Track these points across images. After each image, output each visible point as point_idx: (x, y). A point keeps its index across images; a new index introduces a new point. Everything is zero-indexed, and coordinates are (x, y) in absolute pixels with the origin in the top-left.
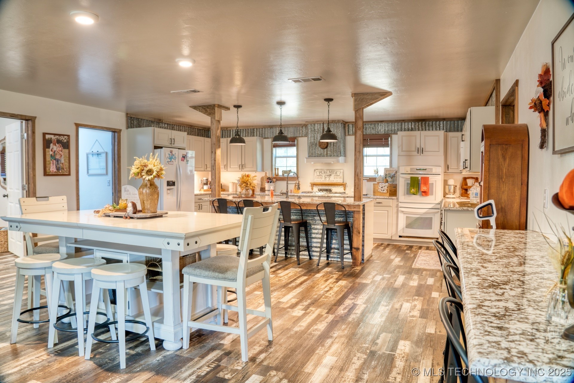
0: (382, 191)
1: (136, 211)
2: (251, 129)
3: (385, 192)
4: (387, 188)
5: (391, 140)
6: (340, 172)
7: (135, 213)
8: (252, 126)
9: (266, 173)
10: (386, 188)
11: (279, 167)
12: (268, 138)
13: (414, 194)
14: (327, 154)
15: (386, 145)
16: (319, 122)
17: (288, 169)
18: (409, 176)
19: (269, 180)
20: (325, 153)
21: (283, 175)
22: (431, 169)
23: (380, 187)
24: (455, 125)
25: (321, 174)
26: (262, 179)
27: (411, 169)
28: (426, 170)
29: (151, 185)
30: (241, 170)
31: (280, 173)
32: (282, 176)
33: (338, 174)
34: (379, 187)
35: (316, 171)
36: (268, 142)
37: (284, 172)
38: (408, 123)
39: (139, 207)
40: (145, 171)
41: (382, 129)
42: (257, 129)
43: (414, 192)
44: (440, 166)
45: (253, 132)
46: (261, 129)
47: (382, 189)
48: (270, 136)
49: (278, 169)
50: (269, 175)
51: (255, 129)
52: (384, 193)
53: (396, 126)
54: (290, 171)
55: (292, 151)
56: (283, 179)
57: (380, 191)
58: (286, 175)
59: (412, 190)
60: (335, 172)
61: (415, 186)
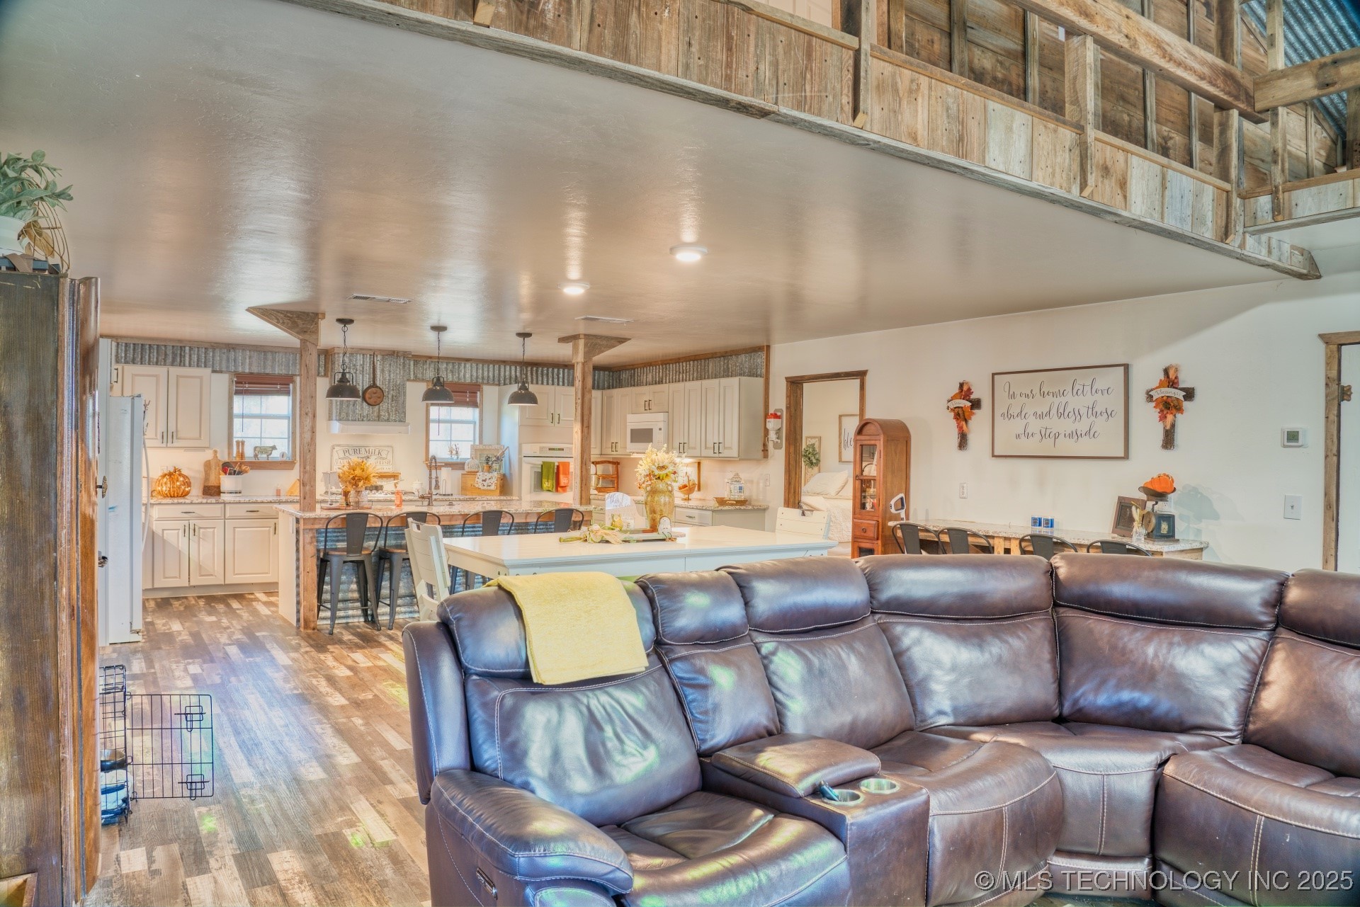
0: (485, 487)
3: (493, 487)
4: (496, 482)
5: (482, 396)
8: (180, 341)
9: (216, 452)
10: (494, 480)
11: (244, 439)
12: (221, 372)
13: (549, 491)
14: (379, 416)
15: (474, 404)
16: (364, 352)
17: (269, 443)
18: (539, 461)
19: (227, 468)
20: (376, 414)
21: (256, 456)
22: (567, 449)
23: (480, 481)
25: (347, 454)
26: (207, 465)
27: (541, 449)
28: (562, 450)
30: (164, 445)
31: (249, 453)
32: (253, 460)
33: (384, 456)
34: (478, 480)
35: (337, 448)
36: (221, 383)
42: (191, 349)
43: (548, 487)
45: (181, 355)
46: (203, 350)
47: (485, 483)
48: (228, 367)
49: (243, 443)
50: (224, 457)
51: (187, 348)
52: (490, 490)
53: (490, 372)
54: (274, 448)
55: (280, 404)
56: (257, 465)
57: (481, 487)
58: (263, 457)
59: (546, 485)
60: (377, 452)
61: (550, 477)
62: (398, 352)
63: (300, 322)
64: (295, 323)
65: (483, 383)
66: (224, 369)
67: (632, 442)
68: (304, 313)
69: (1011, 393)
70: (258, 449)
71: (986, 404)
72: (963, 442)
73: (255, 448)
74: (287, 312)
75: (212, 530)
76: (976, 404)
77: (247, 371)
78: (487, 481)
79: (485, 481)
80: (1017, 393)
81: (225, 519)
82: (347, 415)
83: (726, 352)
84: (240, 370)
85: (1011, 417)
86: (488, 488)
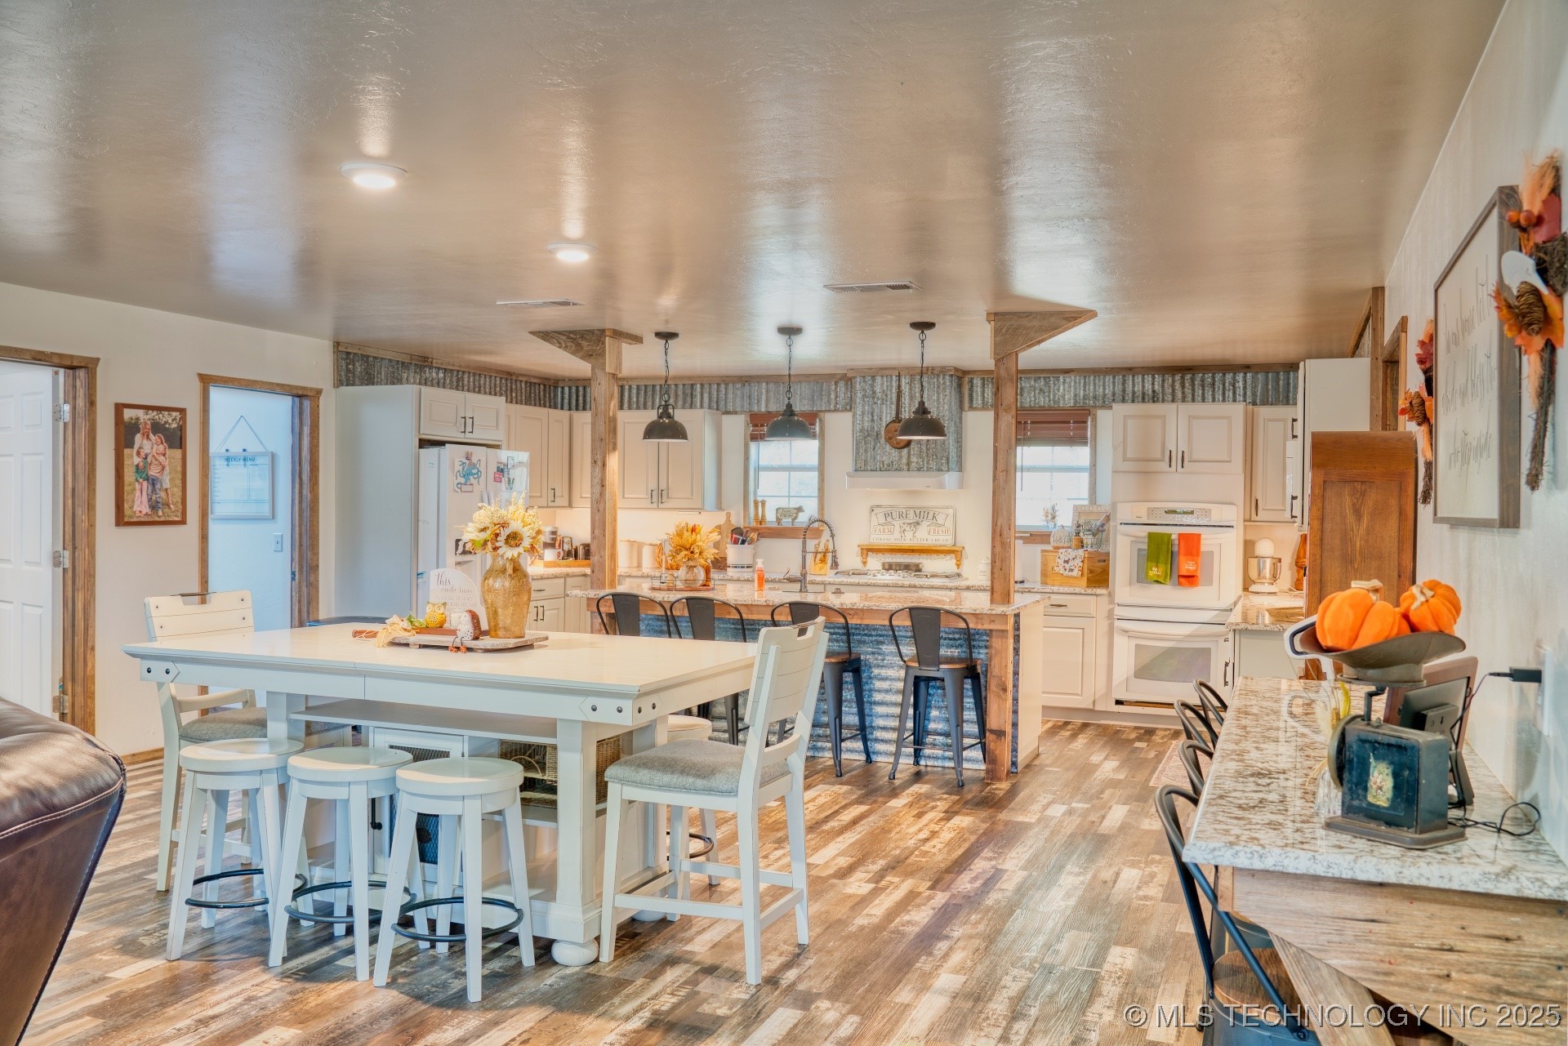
0: (1066, 573)
1: (478, 634)
2: (684, 385)
4: (1081, 564)
5: (1095, 426)
6: (944, 516)
7: (476, 638)
8: (690, 378)
9: (729, 516)
10: (1078, 562)
11: (765, 499)
12: (735, 413)
13: (1157, 582)
14: (908, 464)
16: (887, 372)
17: (794, 503)
18: (1143, 532)
19: (740, 536)
20: (904, 461)
21: (779, 520)
22: (1207, 512)
23: (1061, 562)
24: (1278, 384)
25: (889, 519)
26: (718, 531)
27: (1151, 511)
28: (1192, 513)
29: (515, 570)
30: (655, 505)
31: (771, 516)
32: (776, 525)
33: (940, 521)
34: (1058, 560)
35: (877, 510)
36: (736, 426)
37: (781, 512)
38: (1143, 375)
39: (484, 626)
40: (502, 538)
41: (1066, 394)
42: (702, 386)
43: (1158, 576)
44: (1234, 504)
45: (692, 394)
46: (715, 386)
47: (1067, 566)
48: (742, 406)
49: (763, 503)
50: (738, 521)
51: (698, 386)
52: (1072, 577)
54: (800, 509)
55: (804, 449)
56: (778, 533)
58: (786, 522)
59: (1154, 572)
60: (931, 516)
61: (1163, 559)
65: (1095, 407)
66: (738, 409)
70: (780, 511)
72: (1427, 483)
73: (777, 510)
77: (763, 410)
78: (1071, 563)
79: (1067, 562)
82: (866, 462)
84: (755, 409)
86: (1070, 573)
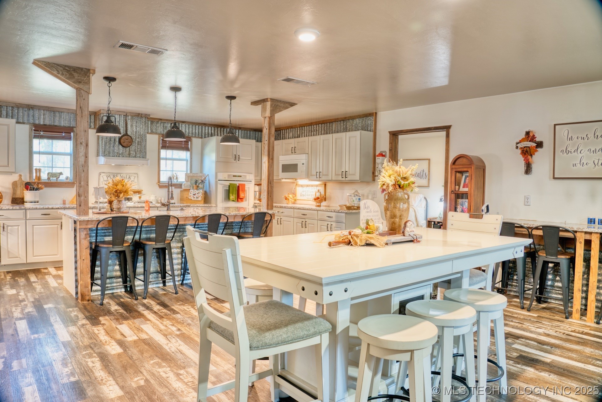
0: (195, 199)
3: (200, 199)
4: (201, 195)
5: (191, 144)
6: (134, 177)
9: (20, 176)
10: (200, 195)
11: (41, 168)
12: (24, 123)
13: (233, 201)
14: (129, 154)
15: (187, 149)
16: (120, 113)
17: (58, 171)
18: (228, 183)
19: (28, 186)
20: (127, 153)
21: (49, 179)
22: (245, 176)
23: (192, 195)
25: (109, 178)
26: (15, 184)
27: (229, 176)
28: (241, 176)
31: (44, 176)
32: (47, 181)
33: (132, 179)
34: (191, 194)
35: (102, 174)
36: (24, 130)
37: (50, 175)
38: (208, 127)
43: (233, 199)
44: (251, 174)
46: (11, 108)
47: (195, 196)
48: (28, 120)
49: (40, 170)
50: (26, 179)
52: (199, 201)
53: (197, 130)
54: (61, 174)
55: (65, 146)
56: (49, 184)
57: (192, 198)
58: (53, 179)
59: (232, 197)
60: (128, 177)
61: (234, 193)
62: (142, 114)
63: (76, 75)
64: (71, 74)
65: (192, 136)
66: (26, 121)
67: (283, 172)
68: (79, 68)
69: (570, 136)
71: (548, 144)
72: (528, 169)
73: (48, 174)
74: (66, 66)
75: (17, 227)
76: (540, 145)
77: (42, 123)
78: (196, 195)
79: (195, 195)
80: (575, 137)
81: (26, 219)
82: (109, 153)
83: (346, 118)
84: (37, 122)
85: (567, 152)
86: (197, 199)
